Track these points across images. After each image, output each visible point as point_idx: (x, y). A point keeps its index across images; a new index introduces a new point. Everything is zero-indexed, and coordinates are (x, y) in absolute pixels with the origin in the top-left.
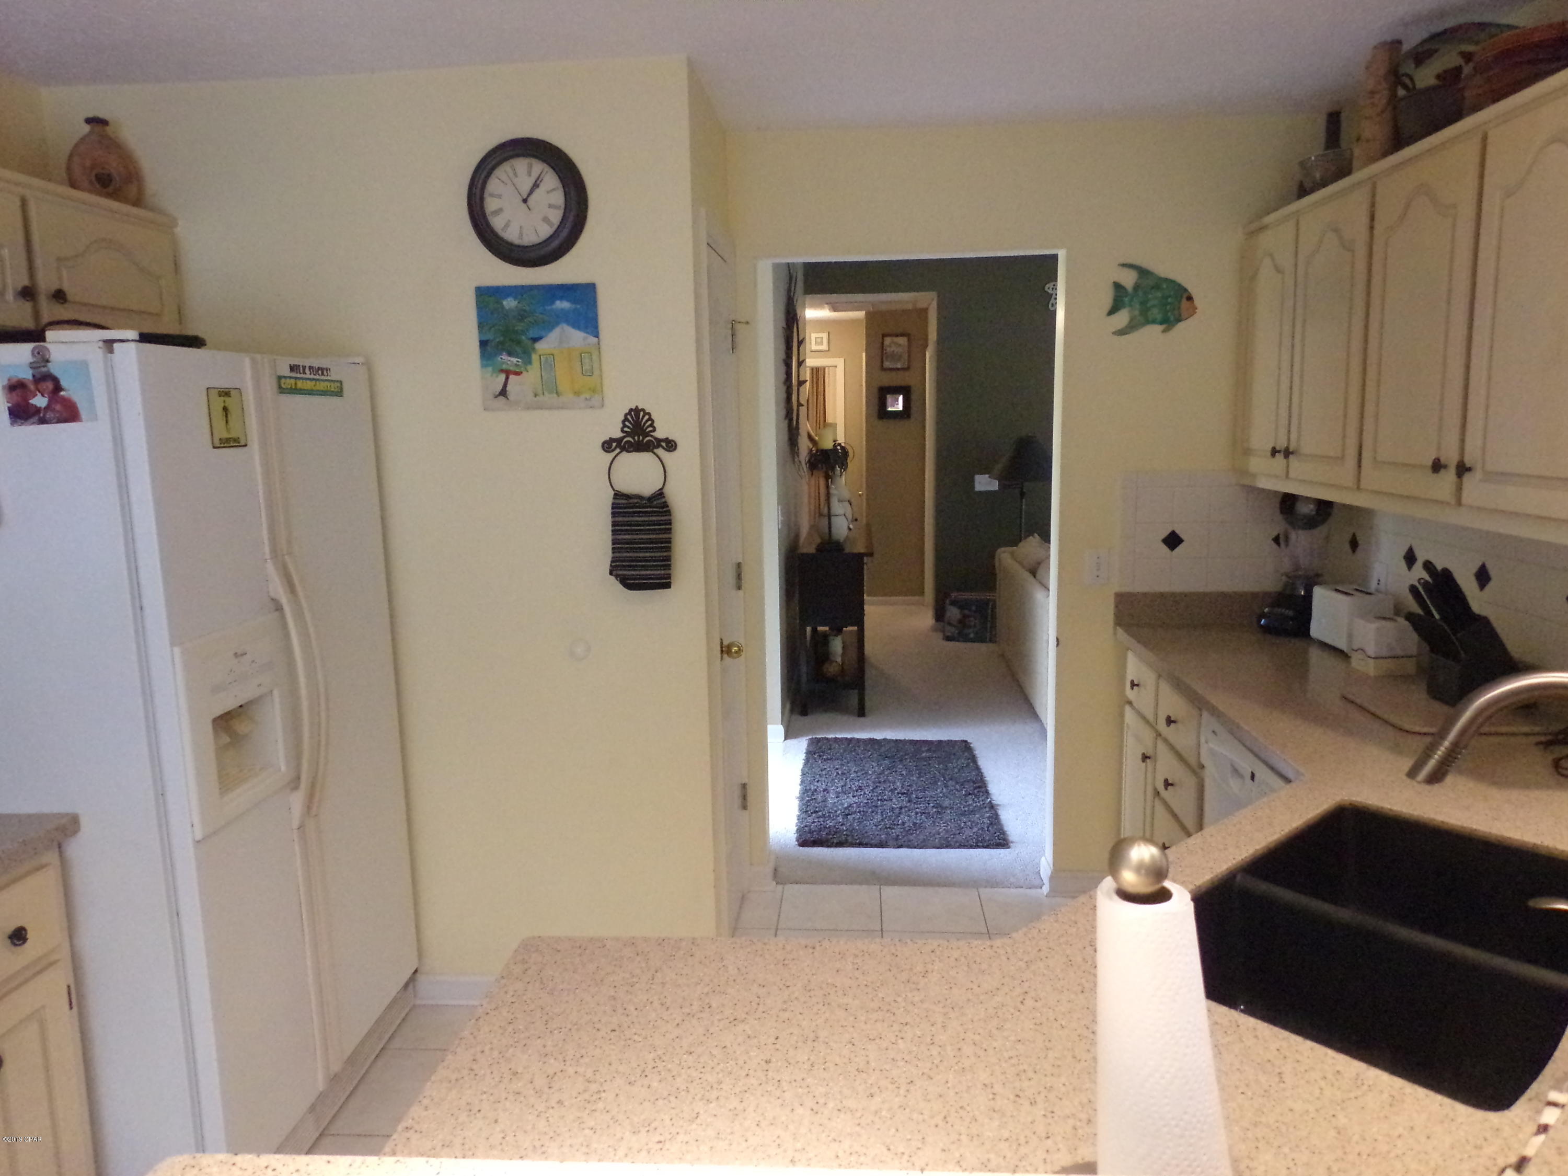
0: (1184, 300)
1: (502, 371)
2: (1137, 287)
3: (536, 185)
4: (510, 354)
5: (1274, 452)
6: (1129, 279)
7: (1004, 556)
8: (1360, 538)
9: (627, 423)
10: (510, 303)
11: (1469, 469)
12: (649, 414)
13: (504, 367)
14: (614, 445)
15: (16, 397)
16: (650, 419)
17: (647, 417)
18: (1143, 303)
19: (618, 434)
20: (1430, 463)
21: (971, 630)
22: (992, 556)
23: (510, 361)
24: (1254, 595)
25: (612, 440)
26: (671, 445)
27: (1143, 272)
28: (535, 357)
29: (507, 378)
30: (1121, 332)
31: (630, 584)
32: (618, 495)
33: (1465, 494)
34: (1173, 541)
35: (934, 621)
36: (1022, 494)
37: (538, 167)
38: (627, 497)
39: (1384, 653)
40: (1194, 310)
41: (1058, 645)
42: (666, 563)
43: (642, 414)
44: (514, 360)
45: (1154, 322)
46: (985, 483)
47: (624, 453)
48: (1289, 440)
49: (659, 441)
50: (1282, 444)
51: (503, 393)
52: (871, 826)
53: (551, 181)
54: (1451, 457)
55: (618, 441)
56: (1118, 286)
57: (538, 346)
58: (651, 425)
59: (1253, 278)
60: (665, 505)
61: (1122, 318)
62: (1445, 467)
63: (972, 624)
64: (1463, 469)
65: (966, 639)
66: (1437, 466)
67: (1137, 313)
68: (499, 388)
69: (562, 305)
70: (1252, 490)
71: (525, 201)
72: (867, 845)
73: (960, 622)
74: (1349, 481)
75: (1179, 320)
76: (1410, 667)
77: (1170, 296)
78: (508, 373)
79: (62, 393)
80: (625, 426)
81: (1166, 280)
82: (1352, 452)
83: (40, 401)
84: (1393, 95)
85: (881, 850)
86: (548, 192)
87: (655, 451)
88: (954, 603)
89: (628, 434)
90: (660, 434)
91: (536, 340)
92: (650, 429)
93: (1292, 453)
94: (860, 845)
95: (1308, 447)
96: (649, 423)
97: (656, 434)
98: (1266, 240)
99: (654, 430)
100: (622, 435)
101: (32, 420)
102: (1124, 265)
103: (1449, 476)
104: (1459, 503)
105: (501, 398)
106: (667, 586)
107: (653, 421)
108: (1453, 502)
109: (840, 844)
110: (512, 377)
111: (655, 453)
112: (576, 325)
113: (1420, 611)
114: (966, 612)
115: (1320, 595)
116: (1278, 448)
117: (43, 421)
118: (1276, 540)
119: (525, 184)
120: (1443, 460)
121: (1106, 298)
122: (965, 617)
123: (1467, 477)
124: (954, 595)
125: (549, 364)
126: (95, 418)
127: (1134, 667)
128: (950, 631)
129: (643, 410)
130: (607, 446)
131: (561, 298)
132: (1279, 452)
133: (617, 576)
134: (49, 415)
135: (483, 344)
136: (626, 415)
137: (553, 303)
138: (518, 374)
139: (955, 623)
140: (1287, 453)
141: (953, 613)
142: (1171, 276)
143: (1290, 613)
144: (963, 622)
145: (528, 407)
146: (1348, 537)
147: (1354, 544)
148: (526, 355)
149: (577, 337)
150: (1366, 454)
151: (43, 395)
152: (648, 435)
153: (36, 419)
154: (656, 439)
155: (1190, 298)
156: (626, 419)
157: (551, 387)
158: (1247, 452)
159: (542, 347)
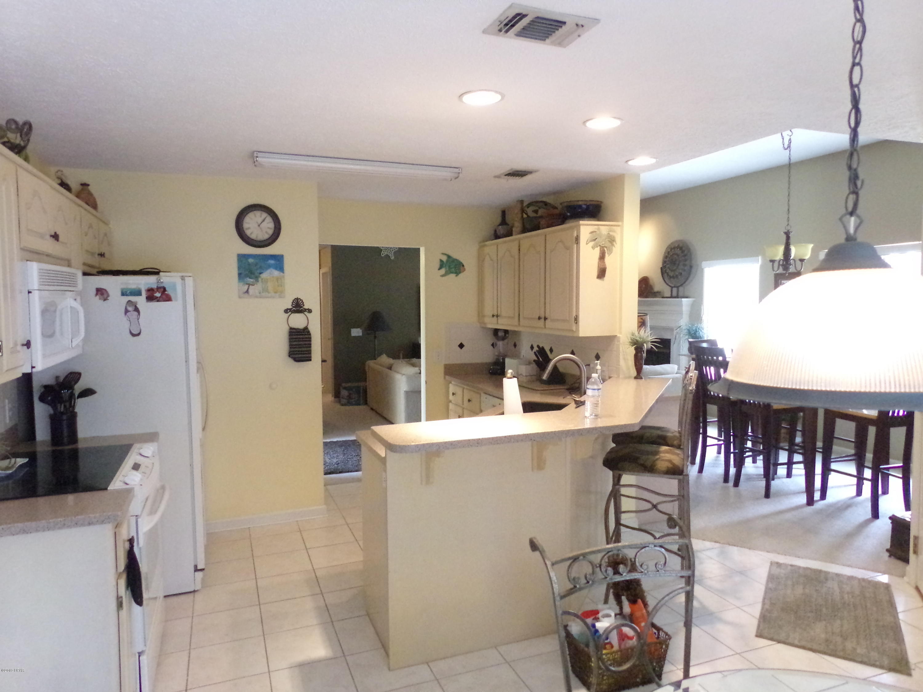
0: (461, 266)
1: (247, 284)
2: (447, 261)
3: (264, 221)
4: (250, 278)
5: (493, 316)
6: (444, 258)
7: (371, 363)
8: (517, 343)
9: (294, 303)
10: (251, 260)
11: (547, 319)
12: (302, 300)
13: (248, 283)
14: (289, 311)
15: (149, 293)
16: (302, 302)
17: (301, 301)
18: (449, 267)
19: (290, 307)
20: (537, 318)
21: (353, 400)
22: (364, 364)
23: (251, 281)
24: (486, 363)
25: (288, 309)
26: (310, 311)
27: (449, 257)
28: (260, 279)
29: (249, 286)
30: (442, 276)
31: (297, 360)
32: (291, 328)
33: (546, 324)
34: (461, 346)
35: (333, 398)
36: (375, 337)
37: (265, 215)
38: (294, 329)
39: (528, 374)
40: (464, 270)
41: (426, 383)
42: (309, 352)
43: (299, 300)
44: (252, 280)
45: (452, 273)
46: (356, 332)
47: (293, 314)
48: (497, 313)
49: (305, 309)
50: (495, 313)
51: (247, 292)
52: (350, 466)
53: (269, 219)
54: (543, 316)
55: (290, 309)
56: (441, 261)
57: (261, 275)
58: (303, 304)
59: (483, 261)
60: (309, 332)
61: (443, 271)
62: (541, 318)
63: (354, 397)
64: (545, 319)
65: (351, 404)
66: (539, 318)
67: (447, 269)
68: (246, 290)
69: (272, 262)
70: (485, 328)
71: (259, 226)
72: (351, 472)
73: (348, 396)
74: (517, 323)
75: (460, 273)
76: (534, 378)
77: (457, 265)
78: (249, 285)
79: (166, 292)
80: (293, 304)
81: (456, 260)
82: (517, 315)
83: (158, 295)
84: (522, 216)
85: (357, 473)
86: (268, 223)
87: (305, 313)
88: (345, 388)
89: (294, 307)
90: (306, 307)
91: (260, 273)
92: (302, 305)
93: (499, 316)
94: (348, 472)
95: (504, 314)
96: (302, 303)
97: (304, 307)
98: (487, 250)
99: (304, 306)
100: (292, 307)
101: (154, 301)
102: (443, 254)
103: (543, 320)
104: (545, 327)
105: (246, 294)
106: (310, 360)
107: (303, 303)
108: (544, 327)
109: (340, 472)
110: (250, 286)
111: (304, 314)
112: (276, 268)
113: (537, 359)
114: (351, 392)
115: (507, 361)
116: (494, 315)
117: (158, 301)
118: (493, 345)
119: (260, 220)
120: (541, 317)
121: (438, 265)
122: (350, 394)
123: (547, 321)
124: (344, 385)
125: (266, 281)
126: (176, 300)
127: (452, 389)
128: (344, 401)
129: (300, 299)
130: (286, 311)
131: (272, 259)
132: (495, 316)
133: (292, 358)
134: (161, 299)
135: (240, 275)
136: (293, 300)
137: (267, 261)
138: (253, 285)
139: (346, 397)
140: (497, 316)
141: (344, 393)
142: (458, 258)
143: (499, 368)
144: (349, 397)
145: (257, 297)
146: (513, 343)
147: (515, 345)
148: (257, 278)
149: (276, 273)
150: (521, 316)
151: (159, 293)
152: (302, 307)
153: (156, 300)
154: (304, 308)
155: (463, 266)
156: (293, 302)
157: (266, 290)
158: (484, 316)
159: (264, 276)
